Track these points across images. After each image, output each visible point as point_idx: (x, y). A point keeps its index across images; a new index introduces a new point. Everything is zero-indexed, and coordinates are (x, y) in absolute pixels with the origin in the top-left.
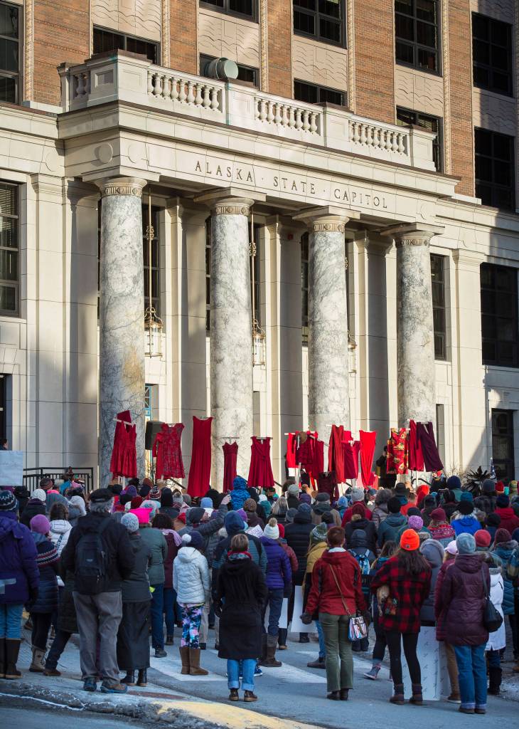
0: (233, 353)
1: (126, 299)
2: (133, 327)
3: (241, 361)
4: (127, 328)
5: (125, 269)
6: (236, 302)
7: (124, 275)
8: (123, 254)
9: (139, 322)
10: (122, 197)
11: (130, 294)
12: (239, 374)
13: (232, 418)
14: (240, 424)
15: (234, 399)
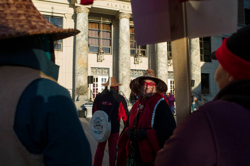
0: (122, 57)
4: (79, 49)
9: (83, 47)
10: (79, 13)
11: (80, 40)
12: (123, 62)
13: (122, 75)
14: (124, 77)
15: (122, 69)
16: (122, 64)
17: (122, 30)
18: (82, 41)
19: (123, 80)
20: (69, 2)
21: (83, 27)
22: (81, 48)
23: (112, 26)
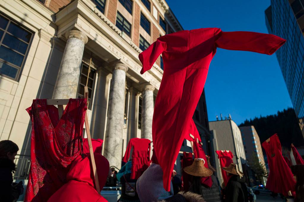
0: (116, 116)
1: (68, 75)
2: (70, 88)
3: (119, 119)
4: (66, 87)
5: (71, 64)
6: (119, 98)
7: (70, 66)
8: (71, 58)
9: (73, 87)
10: (75, 39)
11: (71, 74)
12: (118, 124)
13: (114, 141)
14: (116, 144)
15: (115, 134)
16: (116, 126)
17: (119, 83)
18: (73, 76)
19: (115, 149)
20: (52, 19)
21: (78, 58)
22: (70, 86)
23: (97, 74)
